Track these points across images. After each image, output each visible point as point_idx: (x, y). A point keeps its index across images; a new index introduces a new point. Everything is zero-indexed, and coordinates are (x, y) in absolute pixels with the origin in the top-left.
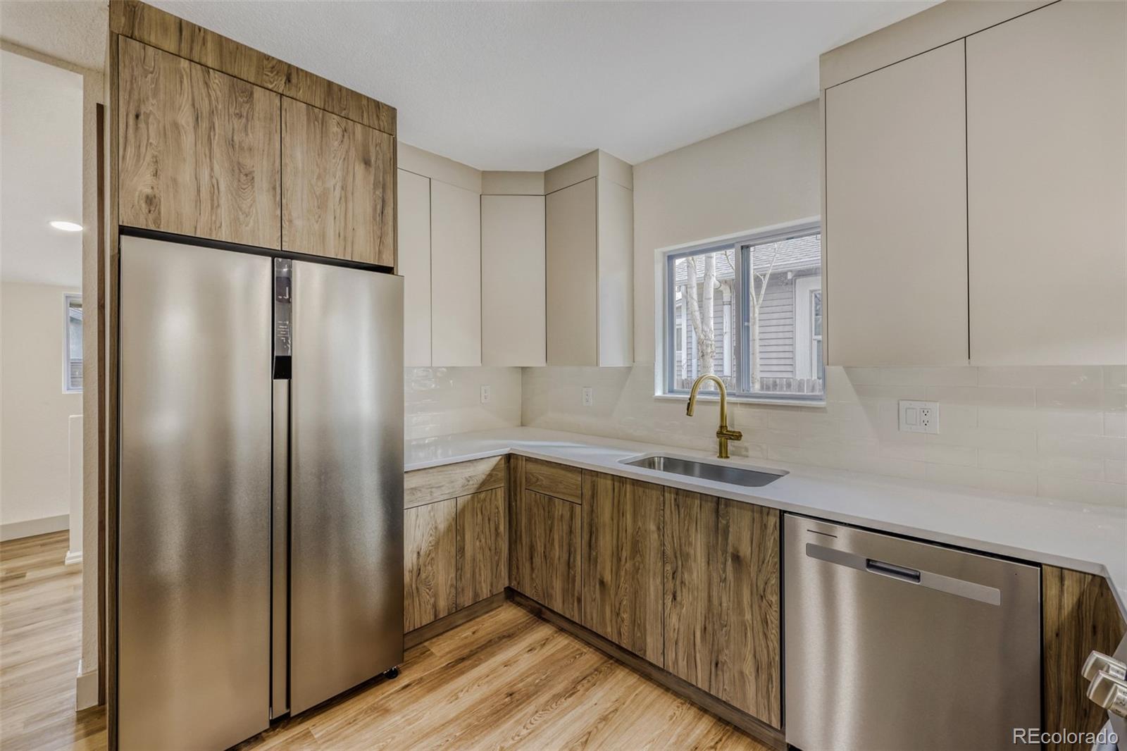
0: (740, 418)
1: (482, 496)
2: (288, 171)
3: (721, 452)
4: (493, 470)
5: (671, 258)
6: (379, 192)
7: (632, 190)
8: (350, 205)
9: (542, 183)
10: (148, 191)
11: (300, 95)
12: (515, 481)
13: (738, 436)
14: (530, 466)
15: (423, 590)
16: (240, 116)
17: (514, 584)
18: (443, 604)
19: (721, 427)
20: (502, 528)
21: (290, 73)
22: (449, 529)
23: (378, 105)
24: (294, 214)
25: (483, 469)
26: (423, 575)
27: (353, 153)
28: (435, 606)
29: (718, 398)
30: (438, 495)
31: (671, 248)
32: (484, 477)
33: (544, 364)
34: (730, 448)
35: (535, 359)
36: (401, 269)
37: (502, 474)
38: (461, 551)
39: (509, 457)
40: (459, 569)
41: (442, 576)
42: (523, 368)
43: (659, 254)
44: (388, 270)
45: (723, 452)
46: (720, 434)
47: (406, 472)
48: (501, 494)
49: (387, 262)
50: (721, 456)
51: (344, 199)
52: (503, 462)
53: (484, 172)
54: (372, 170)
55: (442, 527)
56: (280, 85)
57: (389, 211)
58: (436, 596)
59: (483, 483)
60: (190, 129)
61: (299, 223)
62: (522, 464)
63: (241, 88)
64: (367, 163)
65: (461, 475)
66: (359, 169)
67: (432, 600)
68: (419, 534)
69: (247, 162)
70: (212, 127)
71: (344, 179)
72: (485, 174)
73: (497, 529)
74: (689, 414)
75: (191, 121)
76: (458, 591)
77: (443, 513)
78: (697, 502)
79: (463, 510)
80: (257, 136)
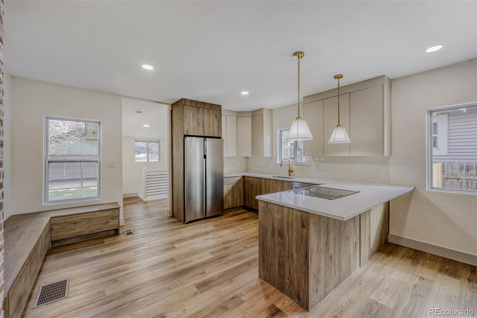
0: (293, 168)
1: (238, 184)
2: (204, 121)
3: (289, 175)
4: (240, 179)
5: (281, 131)
6: (218, 123)
7: (272, 115)
8: (214, 126)
9: (251, 114)
10: (187, 129)
11: (206, 108)
12: (245, 182)
13: (292, 171)
14: (248, 178)
15: (227, 202)
16: (198, 114)
17: (245, 204)
18: (230, 205)
19: (289, 170)
20: (242, 192)
21: (204, 104)
22: (231, 190)
23: (218, 105)
24: (205, 129)
25: (238, 178)
26: (226, 199)
27: (214, 116)
28: (229, 205)
29: (289, 163)
30: (229, 183)
31: (281, 129)
32: (238, 180)
33: (251, 156)
34: (291, 174)
35: (250, 155)
36: (222, 138)
37: (242, 180)
38: (234, 195)
39: (243, 177)
40: (233, 199)
41: (230, 199)
42: (247, 157)
43: (278, 131)
44: (220, 138)
45: (290, 175)
46: (289, 171)
47: (224, 177)
48: (242, 185)
49: (220, 136)
50: (289, 176)
51: (213, 125)
52: (242, 178)
53: (237, 112)
54: (217, 119)
55: (230, 189)
56: (203, 106)
57: (220, 126)
58: (229, 203)
59: (238, 182)
60: (192, 117)
61: (206, 131)
62: (246, 178)
63: (198, 108)
64: (216, 117)
65: (234, 179)
66: (215, 119)
67: (228, 204)
68: (226, 191)
69: (199, 121)
70: (194, 116)
71: (213, 121)
72: (238, 112)
73: (241, 192)
74: (281, 166)
75: (192, 116)
76: (233, 203)
77: (230, 187)
78: (279, 182)
79: (234, 187)
80: (200, 117)
